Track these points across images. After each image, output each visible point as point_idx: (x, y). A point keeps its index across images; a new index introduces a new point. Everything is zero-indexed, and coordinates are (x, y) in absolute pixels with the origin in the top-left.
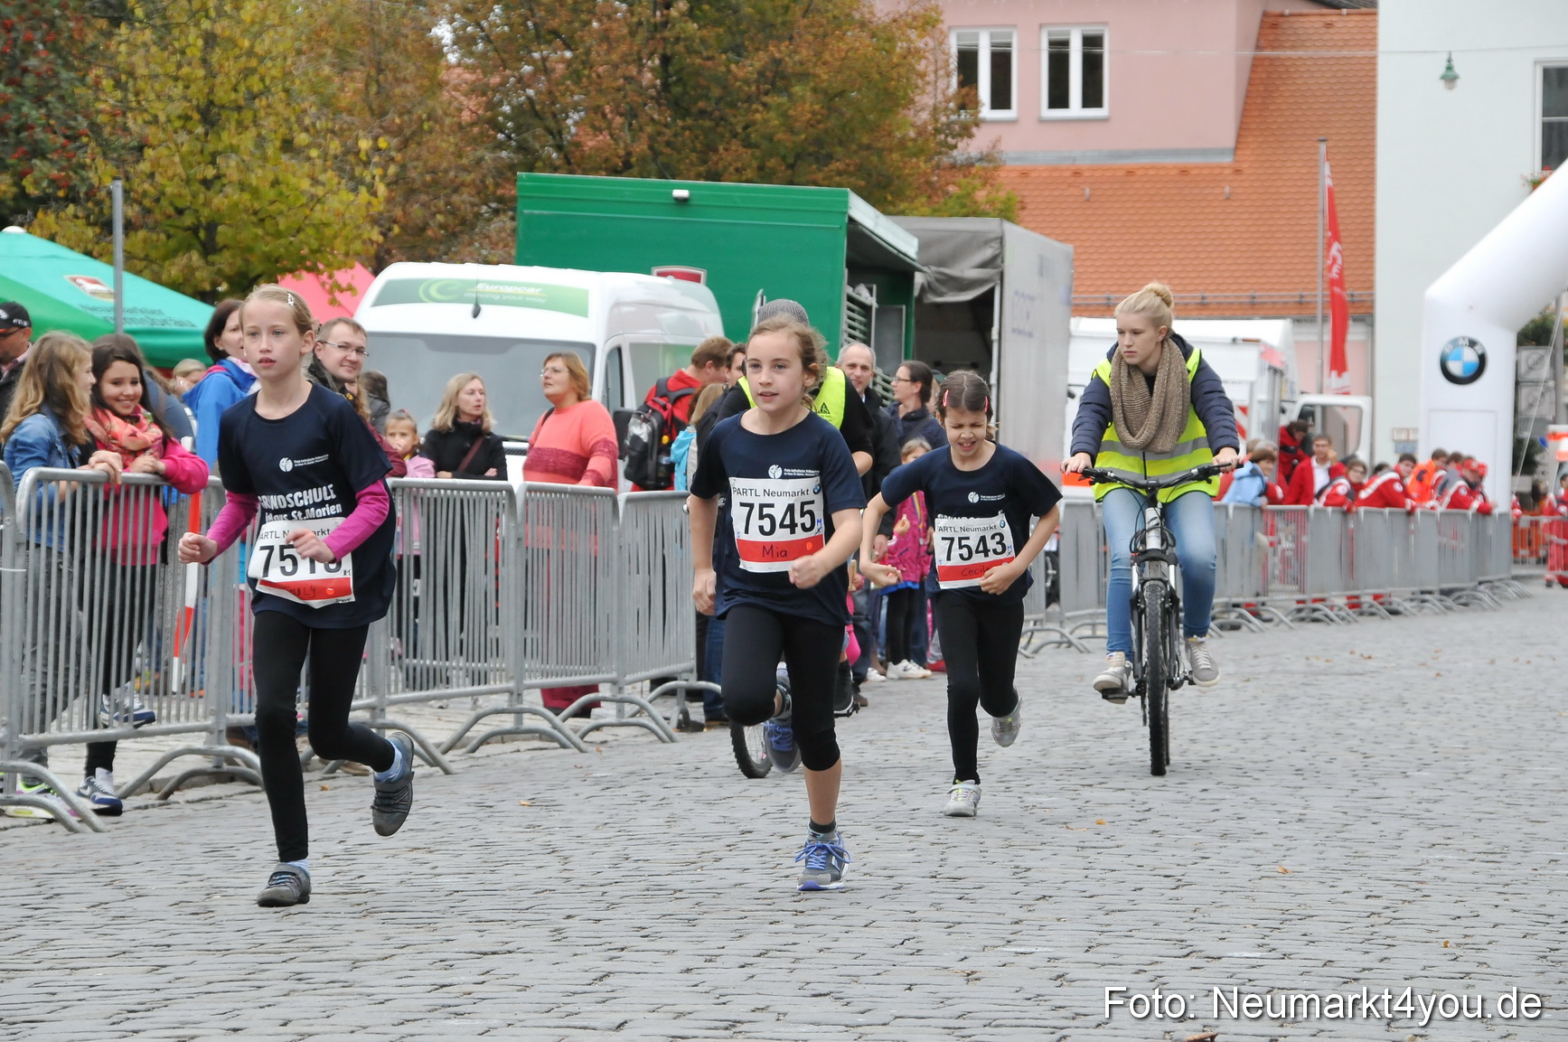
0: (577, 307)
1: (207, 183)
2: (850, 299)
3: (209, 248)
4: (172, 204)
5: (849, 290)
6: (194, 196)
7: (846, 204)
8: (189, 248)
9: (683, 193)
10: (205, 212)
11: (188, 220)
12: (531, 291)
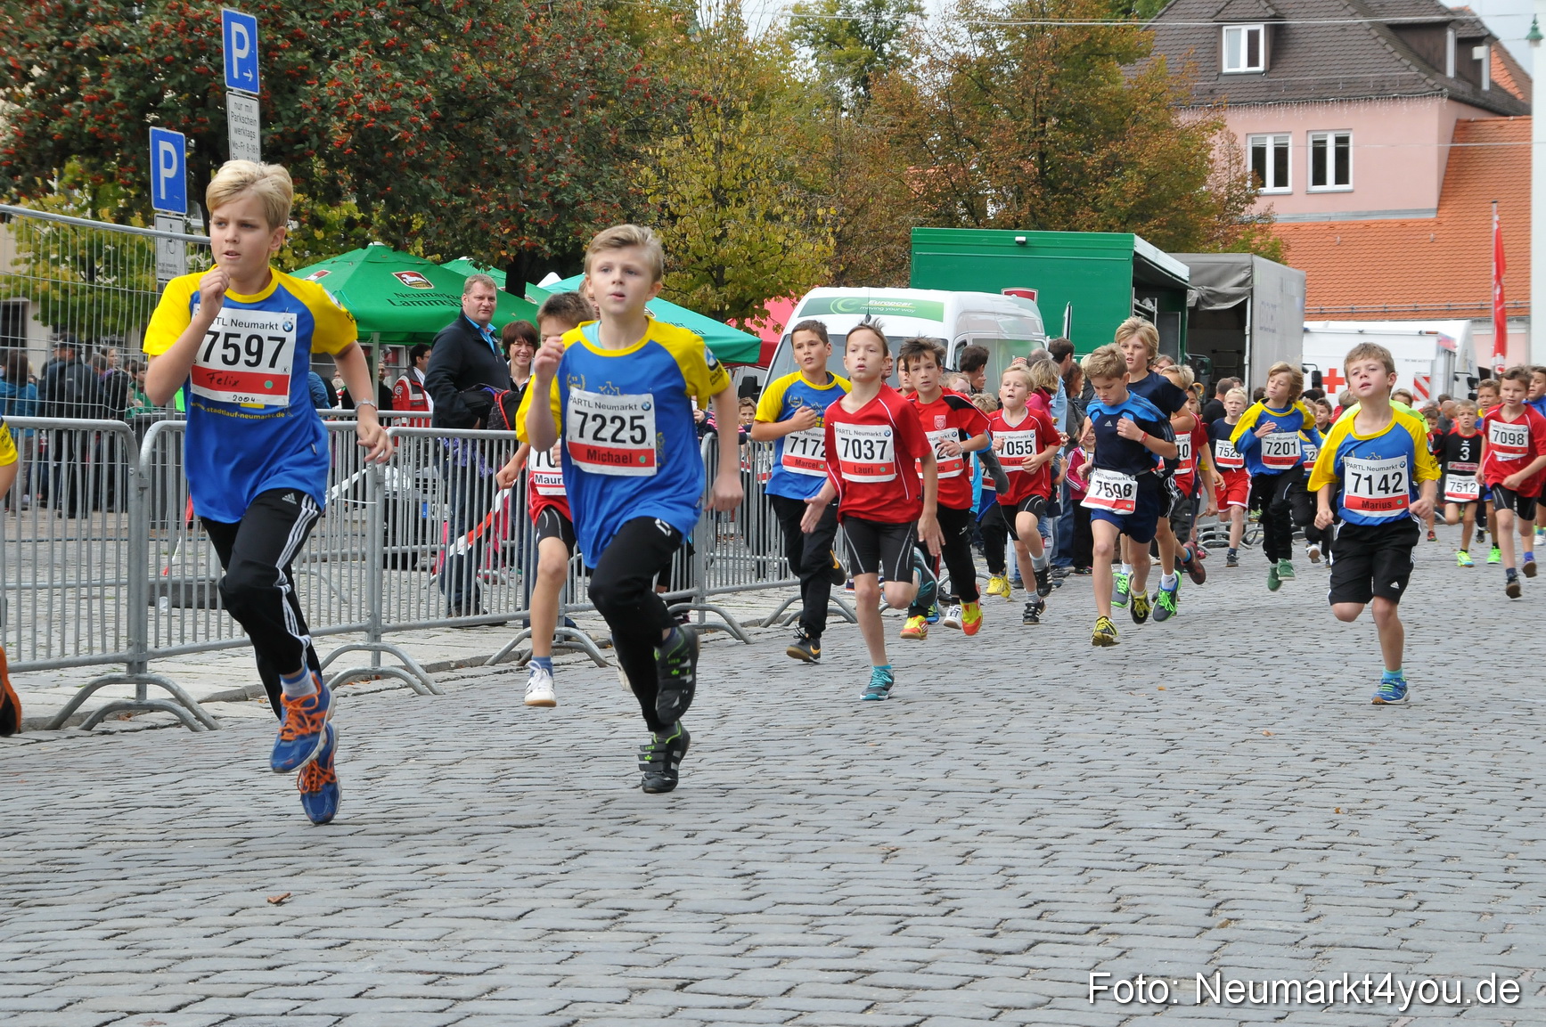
0: (935, 314)
1: (717, 240)
2: (1137, 307)
3: (719, 283)
4: (694, 253)
5: (1137, 302)
6: (709, 248)
7: (1133, 243)
8: (707, 281)
9: (1023, 239)
10: (715, 259)
11: (705, 264)
12: (905, 304)
